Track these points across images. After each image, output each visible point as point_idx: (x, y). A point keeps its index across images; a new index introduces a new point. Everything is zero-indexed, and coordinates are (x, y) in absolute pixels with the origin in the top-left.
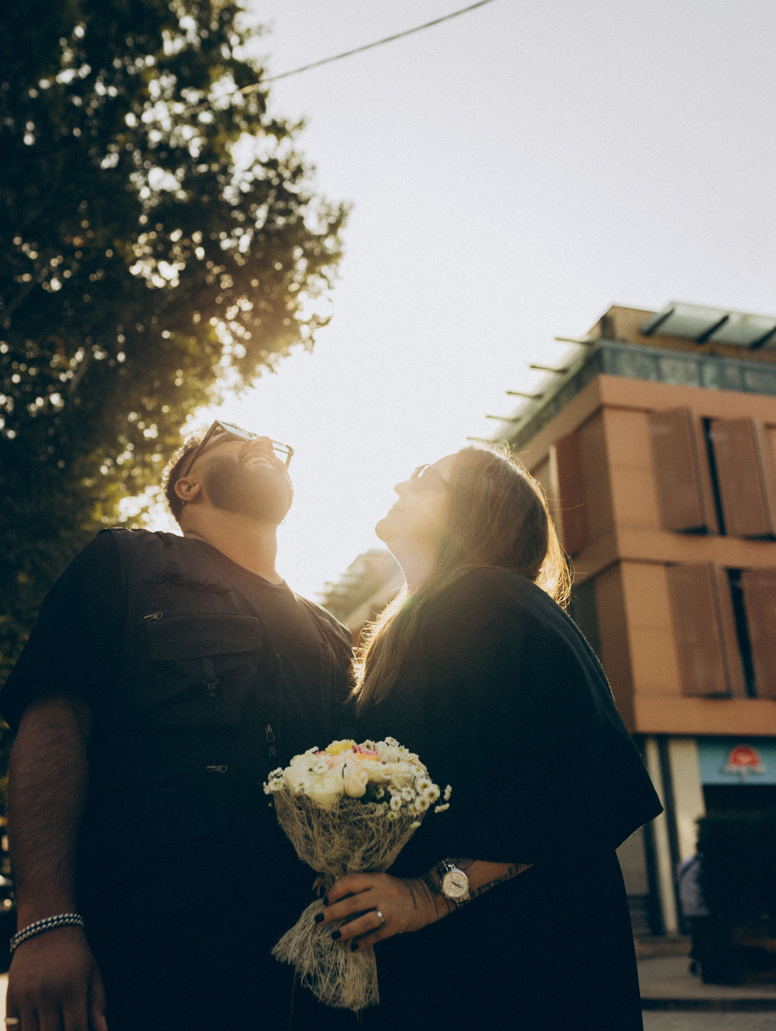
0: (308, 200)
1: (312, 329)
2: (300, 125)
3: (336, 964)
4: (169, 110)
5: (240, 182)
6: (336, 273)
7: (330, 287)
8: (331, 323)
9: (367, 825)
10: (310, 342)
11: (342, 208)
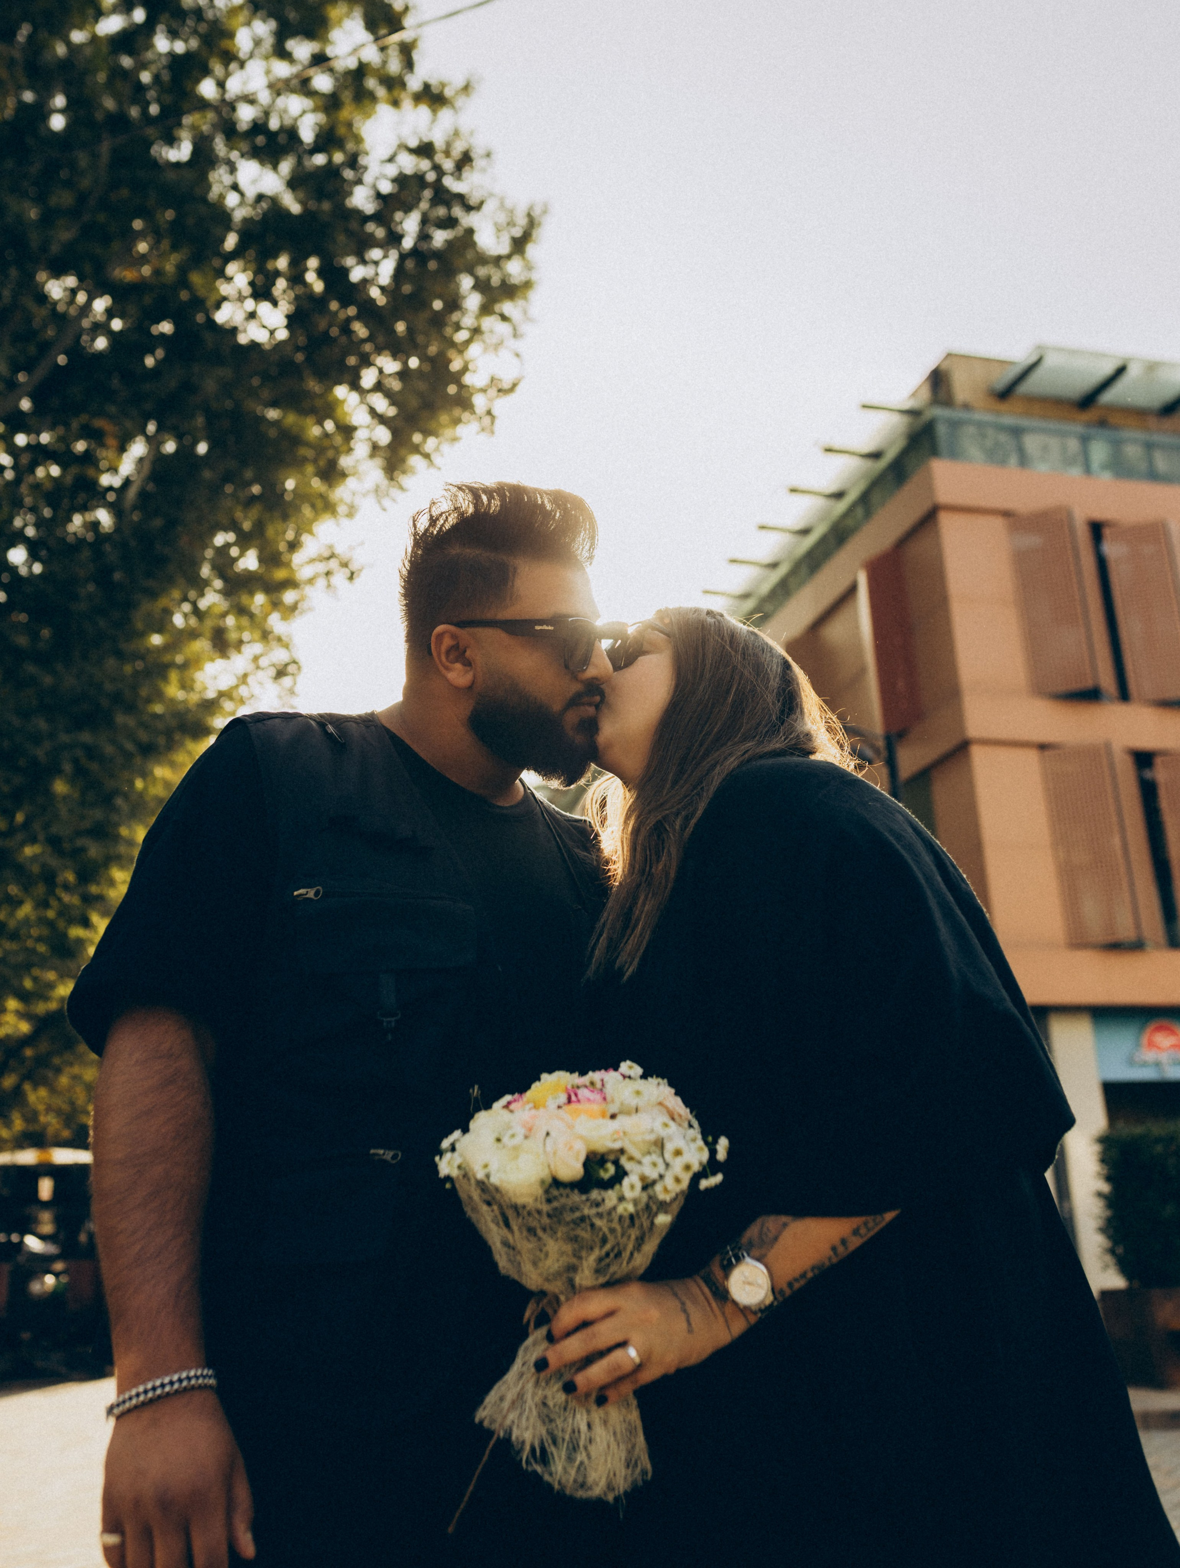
0: (482, 203)
1: (491, 400)
2: (466, 88)
3: (574, 1432)
4: (268, 72)
5: (377, 178)
6: (525, 312)
7: (516, 335)
8: (518, 389)
9: (592, 1225)
10: (487, 420)
11: (532, 214)
